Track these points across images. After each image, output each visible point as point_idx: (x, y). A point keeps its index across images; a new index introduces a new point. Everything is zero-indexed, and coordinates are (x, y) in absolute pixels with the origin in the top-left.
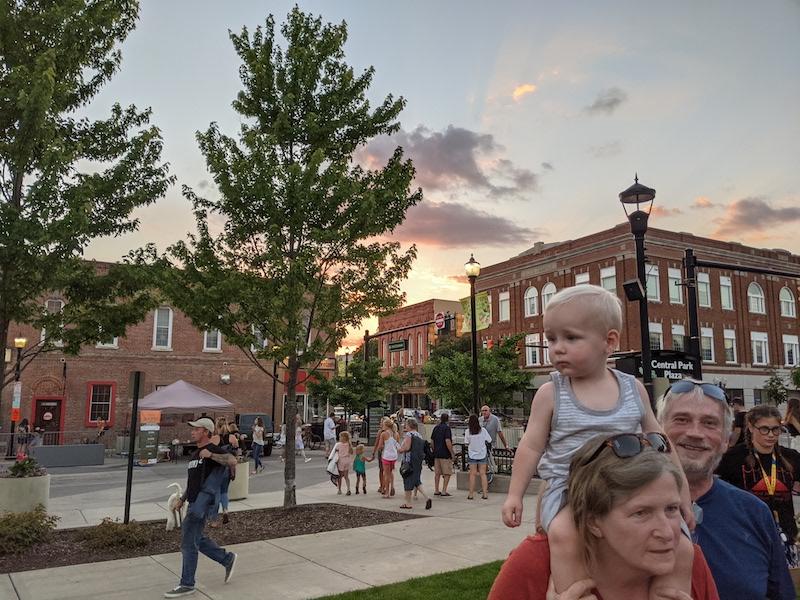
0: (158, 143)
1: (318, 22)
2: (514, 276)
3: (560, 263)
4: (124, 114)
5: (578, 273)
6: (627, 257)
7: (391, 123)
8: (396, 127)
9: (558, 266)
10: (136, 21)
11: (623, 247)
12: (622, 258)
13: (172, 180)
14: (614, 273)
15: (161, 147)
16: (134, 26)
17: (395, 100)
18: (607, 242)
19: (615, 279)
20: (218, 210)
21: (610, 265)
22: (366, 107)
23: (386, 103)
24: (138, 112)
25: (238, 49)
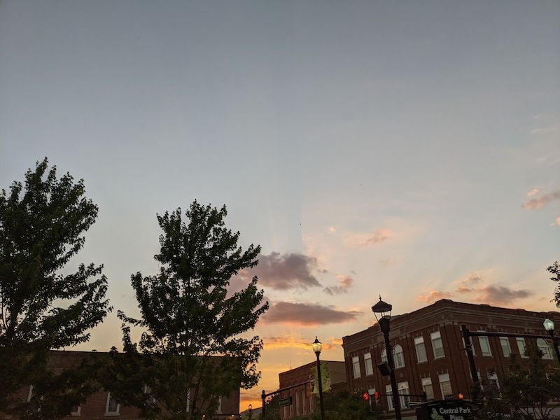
0: (104, 287)
1: (209, 207)
2: (373, 340)
3: (402, 330)
4: (86, 269)
5: (416, 337)
6: (446, 324)
7: (252, 261)
8: (256, 263)
9: (401, 332)
10: (96, 218)
11: (443, 317)
12: (443, 325)
13: (110, 309)
14: (440, 336)
15: (106, 289)
16: (94, 221)
17: (255, 247)
18: (431, 314)
19: (441, 340)
20: (139, 325)
21: (436, 330)
22: (240, 251)
23: (249, 249)
24: (95, 267)
25: (160, 224)
